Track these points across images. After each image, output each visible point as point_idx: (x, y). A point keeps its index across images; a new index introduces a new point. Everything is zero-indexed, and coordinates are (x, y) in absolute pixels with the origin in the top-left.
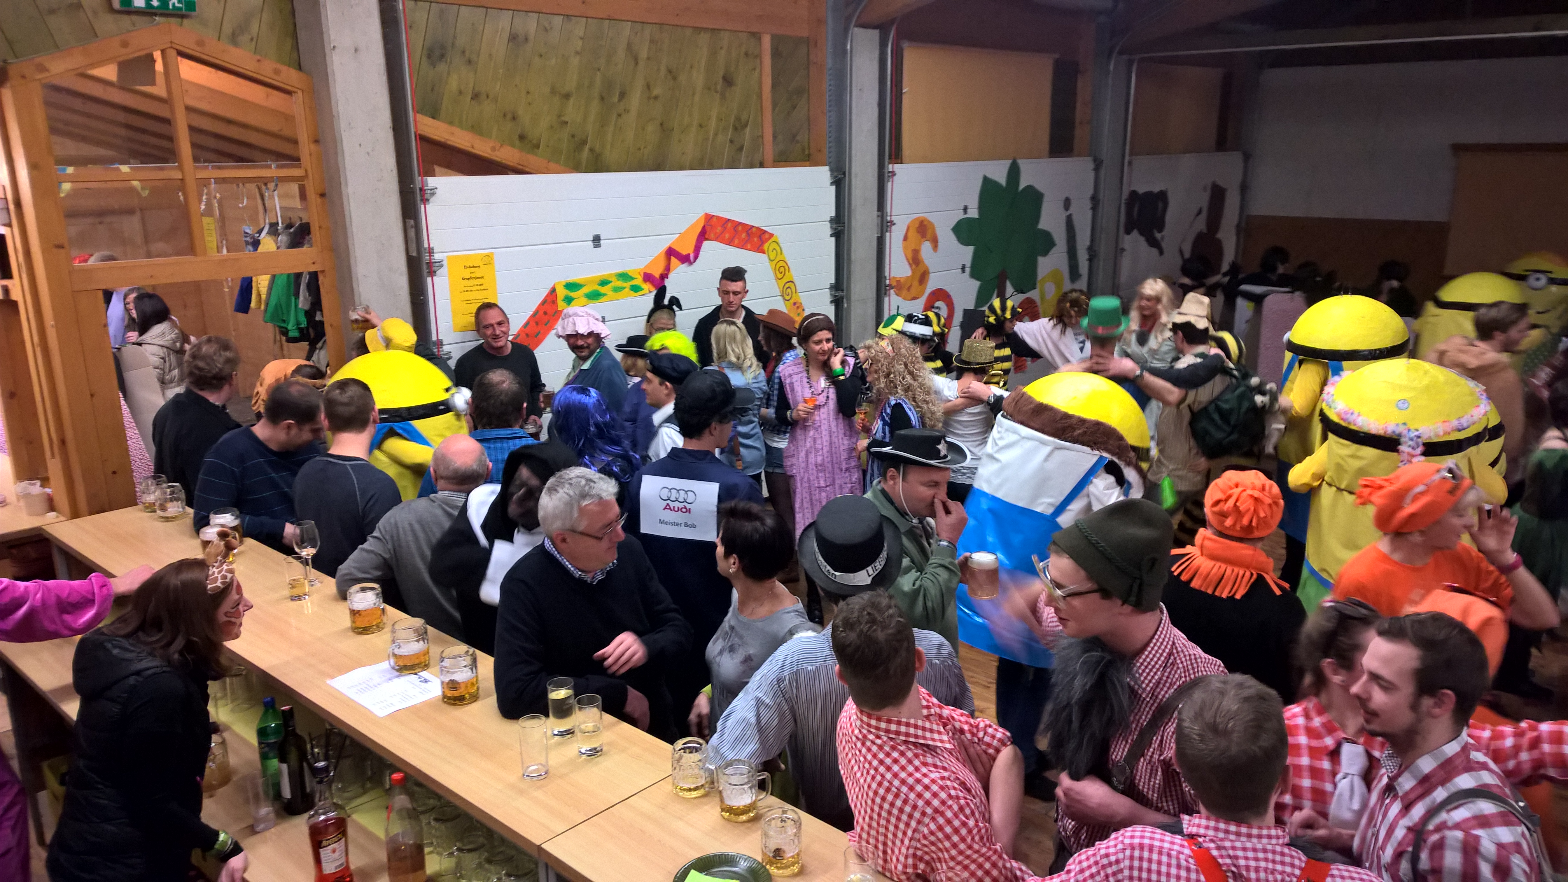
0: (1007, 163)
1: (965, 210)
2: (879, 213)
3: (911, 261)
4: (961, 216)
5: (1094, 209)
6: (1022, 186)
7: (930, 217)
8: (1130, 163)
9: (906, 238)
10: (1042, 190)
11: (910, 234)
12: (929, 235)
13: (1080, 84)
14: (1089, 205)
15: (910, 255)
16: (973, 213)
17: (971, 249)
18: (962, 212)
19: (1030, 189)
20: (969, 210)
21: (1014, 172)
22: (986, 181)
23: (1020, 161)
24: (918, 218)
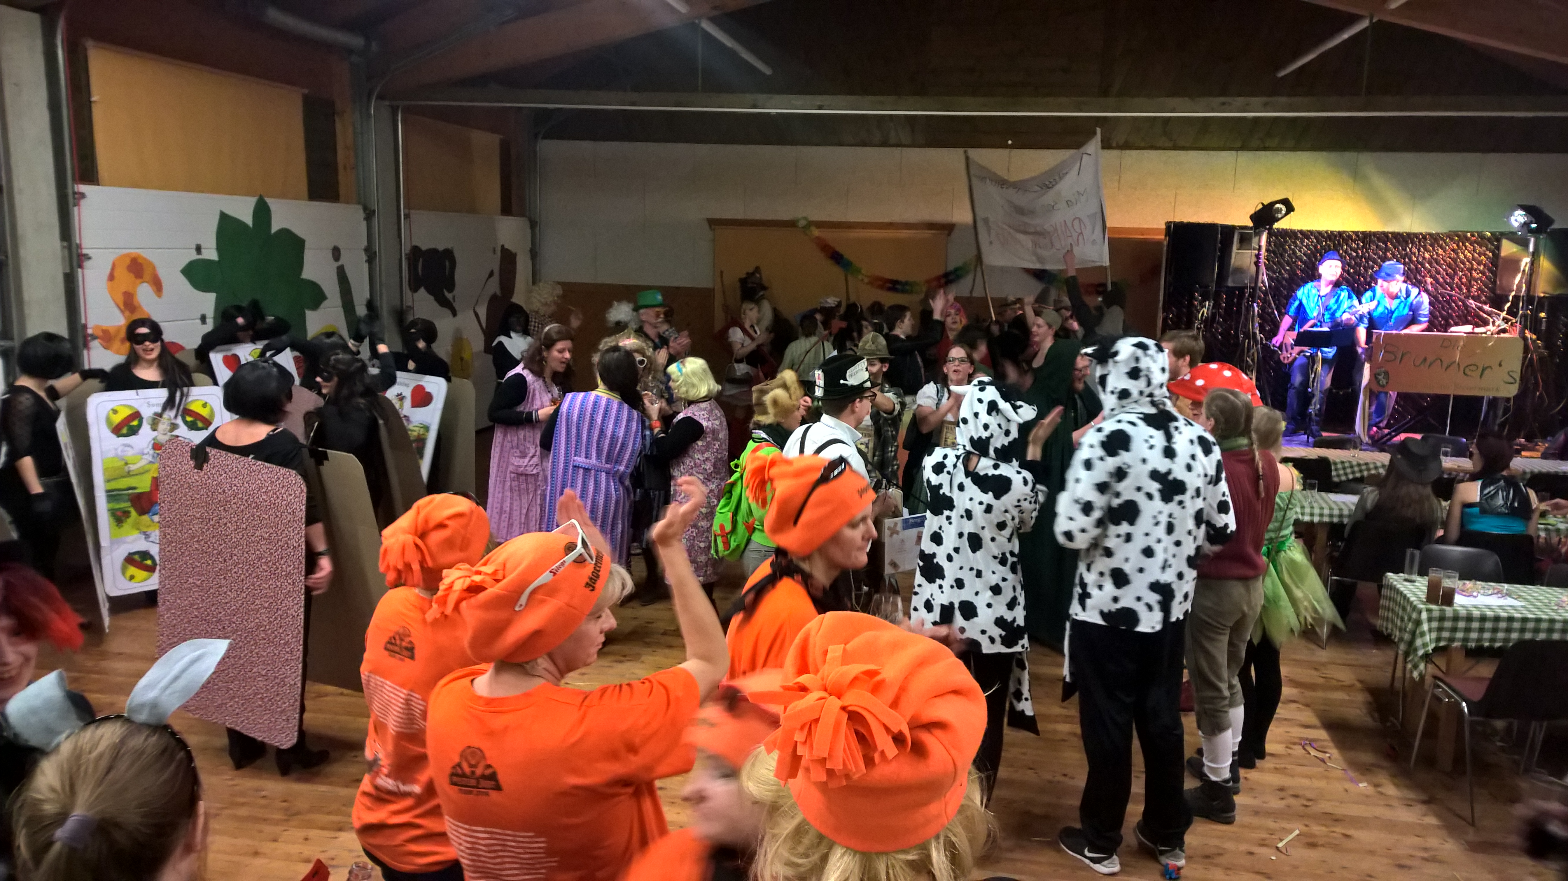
0: (252, 201)
1: (198, 249)
2: (65, 244)
3: (122, 307)
4: (194, 256)
5: (371, 260)
6: (275, 228)
7: (145, 254)
8: (407, 216)
9: (111, 278)
10: (303, 237)
11: (116, 274)
12: (147, 275)
13: (338, 126)
14: (364, 258)
15: (120, 299)
16: (211, 254)
17: (212, 297)
18: (194, 252)
19: (285, 233)
20: (203, 251)
21: (262, 212)
22: (224, 218)
23: (270, 201)
24: (127, 255)
